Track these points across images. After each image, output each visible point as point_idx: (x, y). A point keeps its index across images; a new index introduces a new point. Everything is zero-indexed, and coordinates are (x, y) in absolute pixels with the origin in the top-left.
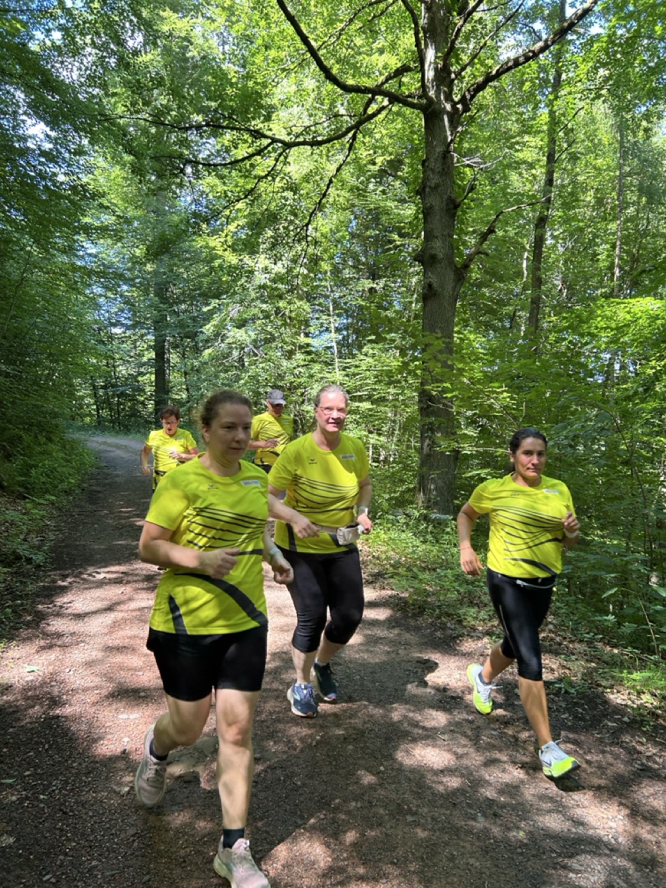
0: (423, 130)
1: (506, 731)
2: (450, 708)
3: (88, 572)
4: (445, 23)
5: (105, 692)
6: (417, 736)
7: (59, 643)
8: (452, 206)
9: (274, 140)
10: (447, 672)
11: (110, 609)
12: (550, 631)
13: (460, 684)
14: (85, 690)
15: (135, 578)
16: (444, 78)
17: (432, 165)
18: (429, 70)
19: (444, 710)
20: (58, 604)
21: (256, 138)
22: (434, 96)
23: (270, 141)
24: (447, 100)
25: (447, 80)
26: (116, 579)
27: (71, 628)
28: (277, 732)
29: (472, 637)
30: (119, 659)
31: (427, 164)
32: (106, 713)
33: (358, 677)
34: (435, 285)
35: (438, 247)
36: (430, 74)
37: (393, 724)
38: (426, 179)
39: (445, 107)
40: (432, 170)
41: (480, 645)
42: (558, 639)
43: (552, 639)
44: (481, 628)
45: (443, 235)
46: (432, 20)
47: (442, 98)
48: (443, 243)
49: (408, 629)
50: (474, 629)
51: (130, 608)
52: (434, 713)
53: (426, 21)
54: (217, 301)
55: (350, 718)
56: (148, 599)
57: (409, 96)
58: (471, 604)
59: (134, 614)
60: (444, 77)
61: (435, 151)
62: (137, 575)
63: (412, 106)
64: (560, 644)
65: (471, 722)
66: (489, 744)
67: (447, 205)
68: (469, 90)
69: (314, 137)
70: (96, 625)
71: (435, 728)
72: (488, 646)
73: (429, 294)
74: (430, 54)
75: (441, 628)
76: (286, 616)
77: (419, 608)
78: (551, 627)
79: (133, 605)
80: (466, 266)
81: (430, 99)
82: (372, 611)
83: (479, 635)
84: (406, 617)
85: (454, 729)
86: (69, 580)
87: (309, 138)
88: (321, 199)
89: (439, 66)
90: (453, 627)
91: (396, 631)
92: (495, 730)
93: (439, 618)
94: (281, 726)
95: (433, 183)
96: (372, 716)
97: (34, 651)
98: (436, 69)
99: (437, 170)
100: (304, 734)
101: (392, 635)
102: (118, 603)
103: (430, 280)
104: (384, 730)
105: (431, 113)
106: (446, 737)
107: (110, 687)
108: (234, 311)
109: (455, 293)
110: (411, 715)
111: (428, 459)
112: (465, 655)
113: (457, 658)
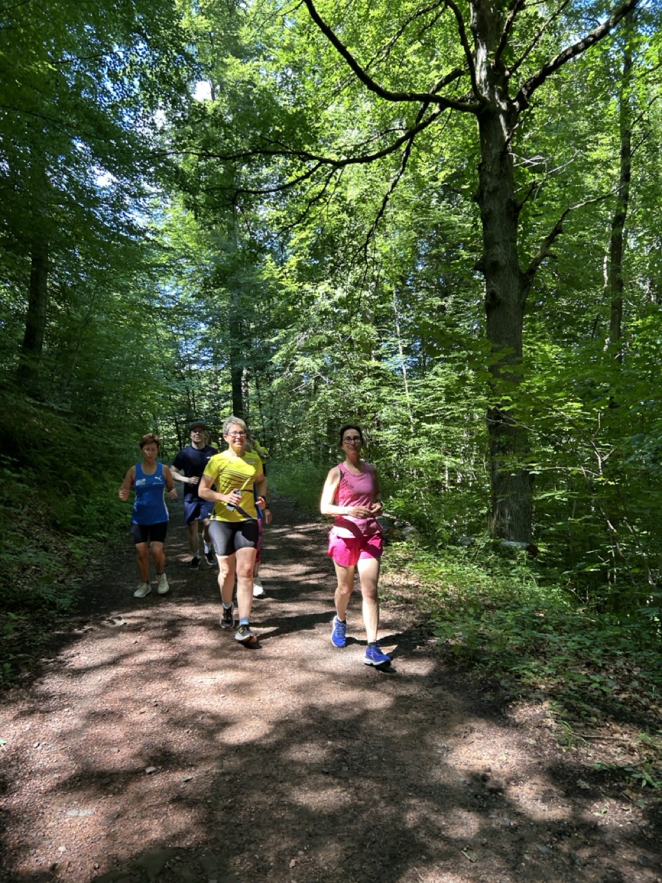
0: (478, 133)
1: (560, 846)
2: (488, 807)
3: (110, 618)
4: (496, 20)
5: (65, 775)
6: (433, 853)
7: (42, 708)
8: (512, 209)
9: (323, 161)
10: (491, 752)
11: (114, 663)
12: (635, 690)
13: (506, 769)
14: (44, 772)
15: (156, 624)
16: (498, 76)
17: (489, 169)
18: (481, 71)
19: (478, 811)
20: (61, 658)
21: (304, 161)
22: (487, 96)
23: (317, 162)
24: (501, 99)
25: (501, 78)
26: (137, 625)
27: (64, 688)
28: (250, 842)
29: (529, 700)
30: (100, 729)
31: (483, 168)
32: (54, 808)
33: (375, 757)
34: (498, 293)
35: (500, 253)
36: (481, 75)
37: (405, 832)
38: (483, 183)
39: (500, 106)
40: (490, 174)
41: (538, 712)
42: (644, 701)
43: (636, 702)
44: (543, 687)
45: (504, 241)
46: (481, 18)
47: (497, 97)
48: (505, 249)
49: (451, 689)
50: (534, 688)
51: (137, 662)
52: (464, 815)
53: (475, 21)
54: (284, 331)
55: (351, 822)
56: (161, 650)
57: (463, 100)
58: (536, 653)
59: (139, 669)
60: (497, 74)
61: (491, 153)
62: (160, 620)
63: (464, 109)
64: (646, 708)
65: (513, 830)
66: (533, 867)
67: (507, 208)
68: (525, 86)
69: (363, 154)
70: (91, 683)
71: (462, 840)
72: (549, 713)
73: (492, 305)
74: (482, 54)
75: (491, 687)
76: (309, 671)
77: (470, 659)
78: (635, 684)
79: (142, 658)
80: (532, 271)
81: (483, 100)
82: (414, 664)
83: (539, 696)
84: (452, 673)
85: (487, 842)
86: (87, 627)
87: (357, 155)
88: (378, 218)
89: (492, 65)
90: (507, 685)
91: (438, 690)
92: (545, 844)
93: (491, 673)
94: (258, 833)
95: (491, 187)
96: (379, 818)
97: (11, 718)
98: (488, 69)
99: (495, 173)
100: (284, 846)
101: (431, 696)
102: (126, 656)
103: (493, 289)
104: (392, 843)
105: (485, 114)
106: (474, 856)
107: (74, 768)
108: (300, 339)
109: (522, 301)
110: (433, 817)
111: (499, 481)
112: (517, 726)
113: (507, 730)
